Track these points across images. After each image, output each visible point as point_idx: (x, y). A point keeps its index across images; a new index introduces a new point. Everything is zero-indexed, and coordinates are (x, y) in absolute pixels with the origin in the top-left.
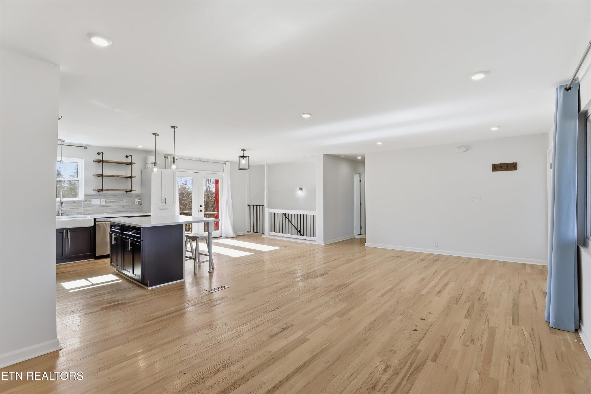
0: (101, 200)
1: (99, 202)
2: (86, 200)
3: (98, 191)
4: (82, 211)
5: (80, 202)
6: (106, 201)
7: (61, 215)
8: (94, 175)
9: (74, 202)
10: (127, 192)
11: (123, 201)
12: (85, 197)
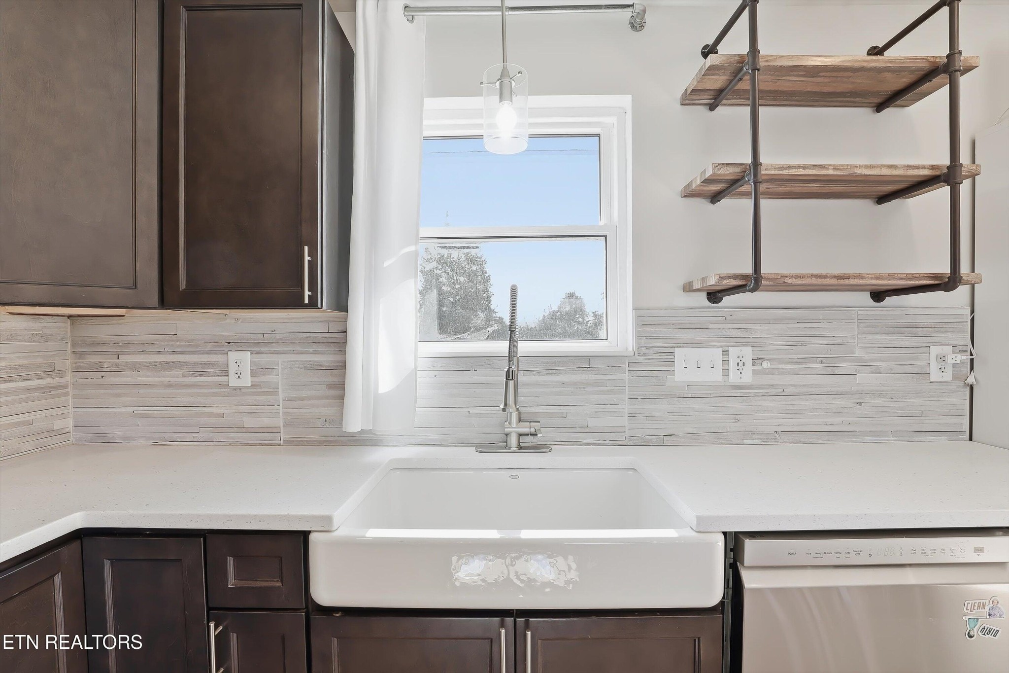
0: (725, 352)
1: (719, 366)
2: (644, 350)
3: (714, 296)
4: (625, 421)
5: (611, 362)
6: (755, 361)
7: (520, 448)
8: (690, 194)
9: (584, 361)
10: (878, 296)
11: (860, 360)
12: (638, 334)
